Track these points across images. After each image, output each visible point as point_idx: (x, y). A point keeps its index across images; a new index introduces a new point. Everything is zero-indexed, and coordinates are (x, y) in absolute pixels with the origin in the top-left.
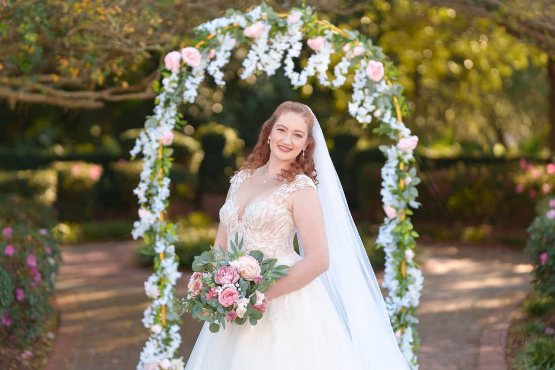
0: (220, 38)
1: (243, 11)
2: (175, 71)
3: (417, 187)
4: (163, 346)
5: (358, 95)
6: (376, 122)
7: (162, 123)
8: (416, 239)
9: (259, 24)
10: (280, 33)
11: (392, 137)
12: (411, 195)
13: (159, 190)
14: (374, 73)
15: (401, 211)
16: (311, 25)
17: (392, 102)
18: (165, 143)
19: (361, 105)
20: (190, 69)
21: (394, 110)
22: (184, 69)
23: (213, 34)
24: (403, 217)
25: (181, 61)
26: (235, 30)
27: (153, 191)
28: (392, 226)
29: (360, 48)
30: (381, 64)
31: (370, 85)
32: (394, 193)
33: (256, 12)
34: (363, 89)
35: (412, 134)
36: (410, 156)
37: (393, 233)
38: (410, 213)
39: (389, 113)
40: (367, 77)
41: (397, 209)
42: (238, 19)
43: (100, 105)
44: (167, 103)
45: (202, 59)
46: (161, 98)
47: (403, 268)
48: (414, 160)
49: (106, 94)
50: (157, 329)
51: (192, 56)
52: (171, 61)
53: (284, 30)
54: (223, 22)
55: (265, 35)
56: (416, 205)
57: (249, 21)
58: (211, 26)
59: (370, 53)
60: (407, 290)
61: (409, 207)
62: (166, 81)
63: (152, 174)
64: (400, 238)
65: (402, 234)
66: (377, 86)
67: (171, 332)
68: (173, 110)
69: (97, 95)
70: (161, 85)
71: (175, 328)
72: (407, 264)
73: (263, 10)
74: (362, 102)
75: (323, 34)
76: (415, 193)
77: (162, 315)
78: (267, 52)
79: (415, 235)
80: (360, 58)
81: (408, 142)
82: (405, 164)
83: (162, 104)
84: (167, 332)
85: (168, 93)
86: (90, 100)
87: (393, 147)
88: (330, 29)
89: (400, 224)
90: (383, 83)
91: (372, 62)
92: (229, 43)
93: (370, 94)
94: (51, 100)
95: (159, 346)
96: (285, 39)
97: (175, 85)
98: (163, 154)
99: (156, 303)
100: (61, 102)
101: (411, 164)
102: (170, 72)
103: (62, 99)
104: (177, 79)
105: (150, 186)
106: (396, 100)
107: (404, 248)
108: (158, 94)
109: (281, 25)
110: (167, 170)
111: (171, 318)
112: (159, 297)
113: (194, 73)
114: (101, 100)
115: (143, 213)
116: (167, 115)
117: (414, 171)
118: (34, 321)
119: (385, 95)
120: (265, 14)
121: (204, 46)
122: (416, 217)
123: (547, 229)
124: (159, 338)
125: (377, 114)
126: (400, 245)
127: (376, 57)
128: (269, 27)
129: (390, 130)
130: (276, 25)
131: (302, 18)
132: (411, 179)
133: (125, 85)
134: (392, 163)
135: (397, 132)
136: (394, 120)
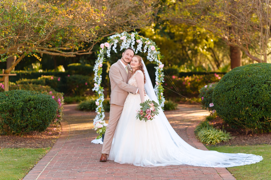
0: (114, 40)
1: (120, 33)
2: (103, 48)
3: (163, 77)
4: (100, 117)
5: (149, 54)
6: (154, 61)
7: (100, 61)
8: (163, 90)
9: (124, 37)
10: (129, 39)
11: (157, 64)
12: (162, 79)
13: (99, 78)
14: (153, 48)
15: (160, 83)
16: (137, 37)
17: (157, 56)
18: (100, 67)
19: (150, 57)
20: (107, 48)
21: (158, 58)
22: (105, 48)
23: (112, 39)
24: (160, 85)
25: (104, 46)
26: (118, 38)
27: (98, 79)
28: (157, 87)
29: (149, 42)
30: (154, 46)
31: (152, 52)
32: (158, 78)
33: (123, 34)
34: (150, 53)
35: (162, 64)
36: (162, 69)
37: (158, 89)
38: (162, 83)
39: (156, 59)
40: (151, 50)
41: (159, 83)
42: (119, 35)
43: (75, 56)
44: (101, 56)
45: (110, 45)
46: (99, 55)
47: (160, 97)
48: (163, 70)
49: (77, 53)
50: (99, 113)
51: (107, 45)
52: (102, 46)
53: (130, 38)
54: (115, 36)
55: (125, 39)
56: (163, 81)
57: (121, 36)
58: (111, 37)
59: (152, 44)
60: (161, 103)
61: (162, 82)
62: (100, 51)
63: (97, 74)
64: (159, 90)
65: (160, 89)
66: (154, 52)
67: (102, 114)
68: (102, 58)
69: (74, 53)
70: (99, 52)
71: (103, 113)
72: (161, 96)
73: (125, 33)
74: (150, 56)
75: (140, 39)
76: (163, 79)
77: (100, 110)
78: (126, 44)
79: (163, 89)
80: (149, 45)
81: (161, 66)
82: (161, 71)
83: (99, 57)
84: (101, 114)
85: (101, 54)
86: (72, 54)
87: (158, 67)
88: (142, 38)
89: (159, 86)
90: (155, 51)
91: (152, 46)
92: (116, 41)
93: (152, 54)
94: (61, 55)
95: (99, 117)
96: (130, 40)
97: (103, 52)
98: (100, 69)
99: (99, 107)
100: (64, 55)
101: (162, 71)
102: (101, 49)
103: (64, 54)
104: (103, 50)
105: (97, 78)
106: (158, 55)
107: (161, 92)
108: (98, 54)
109: (130, 37)
110: (101, 74)
111: (102, 110)
112: (99, 105)
113: (108, 49)
114: (76, 54)
115: (95, 84)
116: (101, 60)
117: (163, 73)
118: (60, 117)
119: (155, 54)
120: (125, 34)
121: (110, 42)
122: (163, 84)
123: (203, 90)
124: (99, 115)
125: (154, 59)
126: (159, 92)
127: (153, 44)
128: (127, 37)
129: (157, 63)
130: (128, 37)
131: (135, 35)
132: (162, 75)
133: (85, 50)
134: (157, 71)
135: (159, 63)
136: (158, 60)
